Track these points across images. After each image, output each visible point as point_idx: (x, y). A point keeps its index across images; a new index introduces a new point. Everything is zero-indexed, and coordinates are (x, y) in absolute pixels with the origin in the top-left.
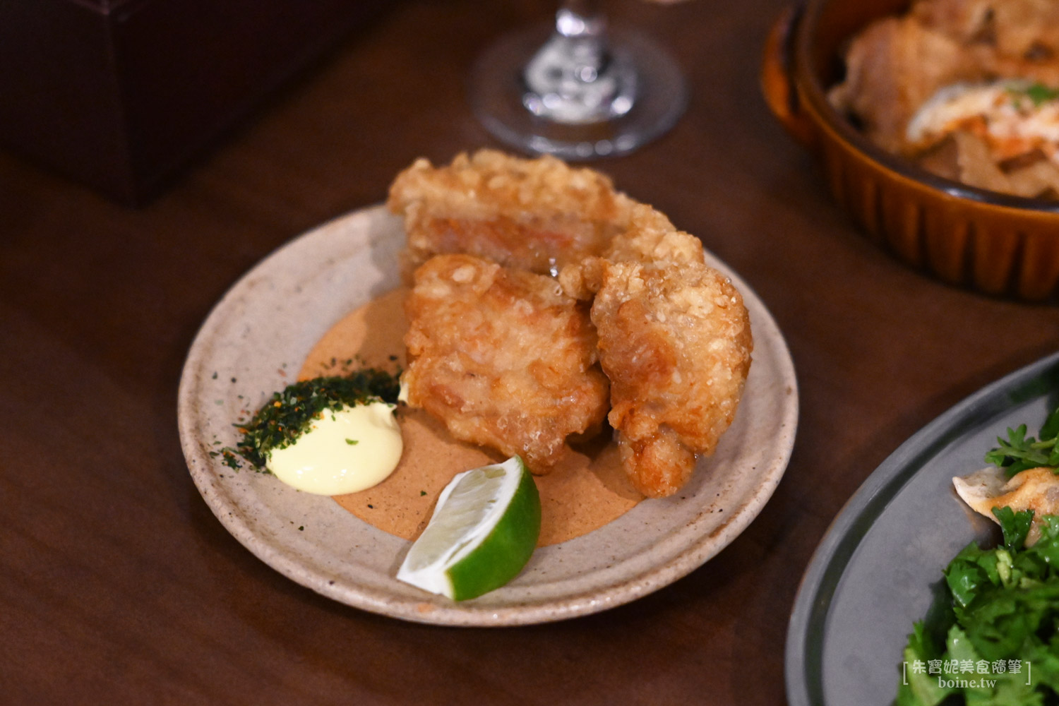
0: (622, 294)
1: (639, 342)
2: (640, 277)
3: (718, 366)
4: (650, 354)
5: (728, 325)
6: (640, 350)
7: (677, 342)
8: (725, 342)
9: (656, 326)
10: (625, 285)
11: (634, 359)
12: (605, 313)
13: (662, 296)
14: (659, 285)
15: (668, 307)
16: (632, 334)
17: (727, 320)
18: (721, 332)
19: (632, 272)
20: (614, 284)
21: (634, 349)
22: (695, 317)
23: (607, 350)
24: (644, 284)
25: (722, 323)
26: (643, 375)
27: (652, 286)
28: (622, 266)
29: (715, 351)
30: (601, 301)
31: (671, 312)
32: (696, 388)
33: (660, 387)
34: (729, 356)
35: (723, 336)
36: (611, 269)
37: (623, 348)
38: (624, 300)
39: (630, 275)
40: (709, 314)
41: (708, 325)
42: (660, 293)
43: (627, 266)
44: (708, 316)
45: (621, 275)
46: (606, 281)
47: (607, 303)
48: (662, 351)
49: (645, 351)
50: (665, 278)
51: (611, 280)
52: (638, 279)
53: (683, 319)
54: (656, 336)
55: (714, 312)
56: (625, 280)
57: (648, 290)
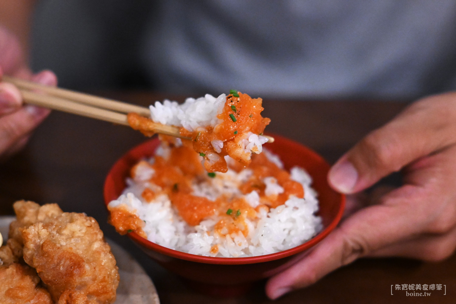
0: (39, 241)
1: (60, 259)
2: (44, 229)
3: (102, 255)
4: (68, 262)
5: (96, 234)
6: (62, 263)
7: (78, 251)
8: (99, 242)
9: (64, 248)
10: (37, 236)
11: (61, 268)
12: (34, 254)
13: (57, 234)
14: (54, 229)
15: (64, 237)
16: (54, 257)
17: (95, 231)
18: (95, 239)
19: (38, 228)
20: (32, 237)
21: (58, 264)
22: (79, 237)
23: (43, 271)
24: (48, 232)
25: (92, 234)
26: (70, 274)
27: (51, 231)
28: (32, 227)
29: (97, 248)
30: (28, 249)
31: (67, 239)
32: (97, 269)
33: (81, 275)
34: (104, 248)
35: (96, 240)
36: (28, 231)
37: (52, 266)
38: (41, 243)
39: (38, 230)
40: (86, 232)
41: (87, 238)
42: (56, 233)
43: (35, 226)
44: (85, 234)
45: (34, 231)
46: (28, 238)
47: (33, 249)
48: (73, 258)
49: (65, 262)
50: (54, 224)
51: (30, 237)
52: (43, 230)
53: (74, 240)
54: (67, 252)
55: (87, 231)
56: (37, 233)
57: (50, 233)
